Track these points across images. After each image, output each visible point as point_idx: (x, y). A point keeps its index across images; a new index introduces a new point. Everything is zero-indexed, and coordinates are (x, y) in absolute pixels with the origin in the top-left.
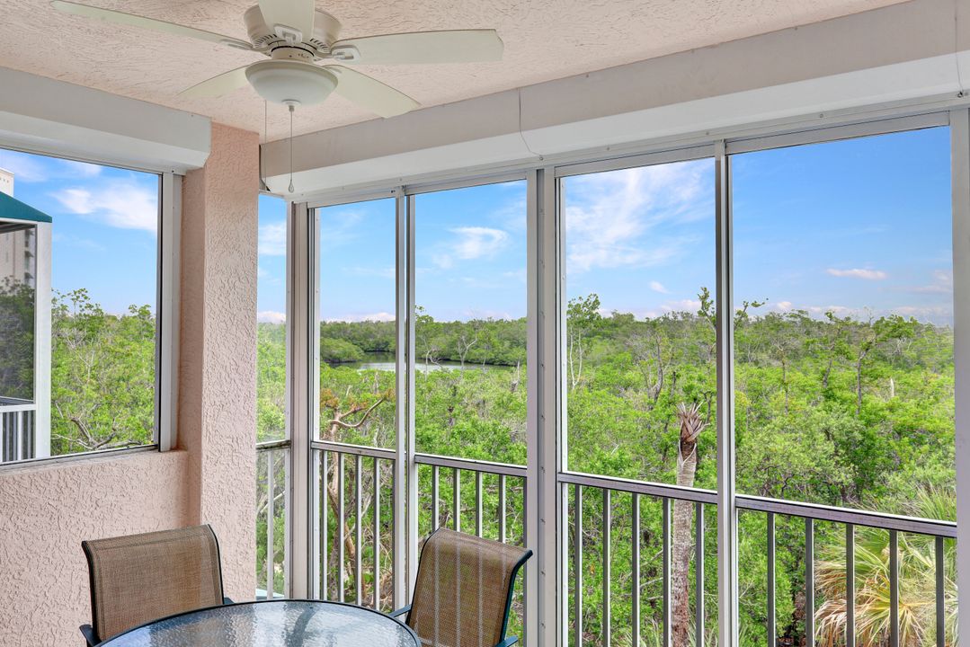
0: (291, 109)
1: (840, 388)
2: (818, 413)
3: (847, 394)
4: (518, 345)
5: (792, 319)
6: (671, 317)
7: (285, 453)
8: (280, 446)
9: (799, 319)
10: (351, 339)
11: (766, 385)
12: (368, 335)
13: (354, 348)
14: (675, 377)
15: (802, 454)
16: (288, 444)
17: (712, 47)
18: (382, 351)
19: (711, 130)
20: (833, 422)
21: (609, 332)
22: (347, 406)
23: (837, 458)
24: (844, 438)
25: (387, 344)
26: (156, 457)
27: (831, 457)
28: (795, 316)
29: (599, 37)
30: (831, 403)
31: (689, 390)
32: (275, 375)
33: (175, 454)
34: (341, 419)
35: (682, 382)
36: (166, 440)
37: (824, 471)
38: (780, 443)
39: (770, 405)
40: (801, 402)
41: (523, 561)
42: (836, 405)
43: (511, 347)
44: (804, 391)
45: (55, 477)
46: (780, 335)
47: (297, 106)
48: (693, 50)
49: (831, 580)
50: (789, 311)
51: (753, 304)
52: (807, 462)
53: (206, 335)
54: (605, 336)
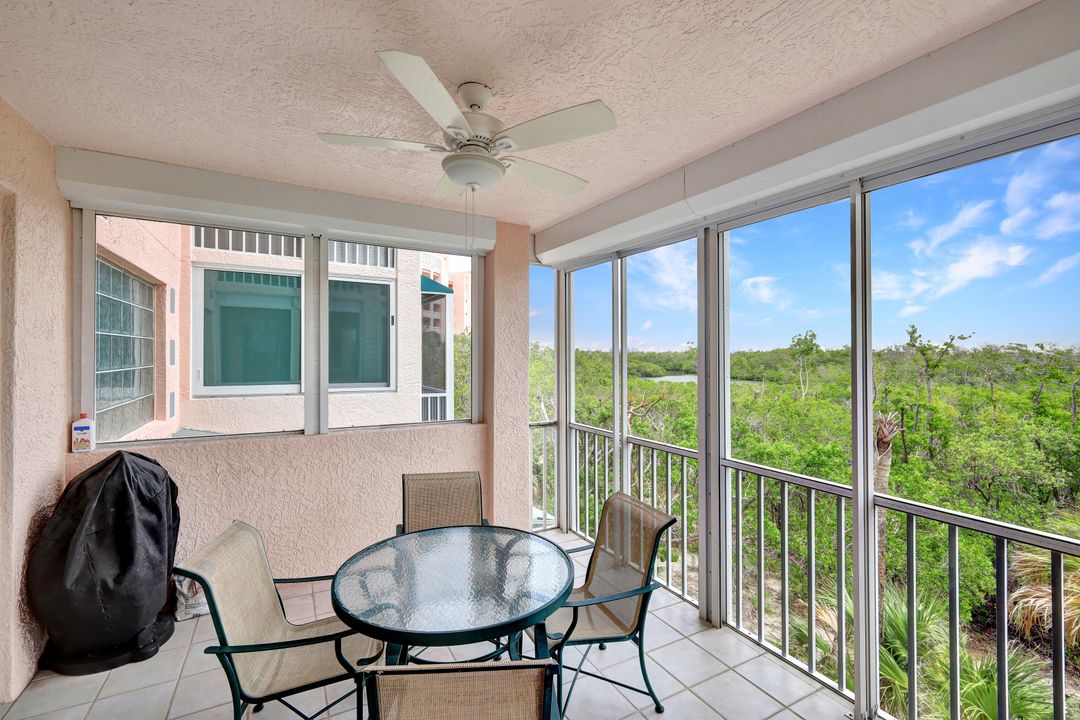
0: (473, 189)
1: (1053, 407)
2: (1029, 427)
3: (1060, 412)
4: (771, 367)
5: (1010, 351)
6: (893, 349)
7: (553, 429)
8: (550, 425)
9: (1017, 351)
10: (658, 363)
11: (976, 401)
12: (669, 359)
13: (660, 368)
14: (887, 392)
15: (1009, 459)
16: (556, 424)
17: (842, 95)
18: (678, 370)
19: (845, 172)
20: (1043, 434)
21: (841, 360)
22: (638, 403)
23: (1047, 464)
24: (1057, 449)
25: (681, 366)
26: (469, 426)
27: (1042, 462)
28: (1013, 349)
29: (729, 105)
30: (1042, 418)
31: (898, 402)
32: (605, 382)
33: (480, 425)
34: (634, 410)
35: (892, 397)
36: (475, 418)
37: (1032, 473)
38: (986, 448)
39: (980, 418)
40: (1011, 416)
41: (666, 526)
42: (1048, 421)
43: (765, 369)
44: (1016, 407)
45: (408, 434)
46: (997, 363)
47: (477, 187)
48: (823, 103)
49: (1028, 570)
50: (1006, 344)
51: (959, 338)
52: (1015, 465)
53: (496, 354)
54: (837, 362)
